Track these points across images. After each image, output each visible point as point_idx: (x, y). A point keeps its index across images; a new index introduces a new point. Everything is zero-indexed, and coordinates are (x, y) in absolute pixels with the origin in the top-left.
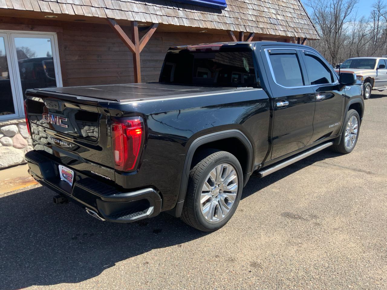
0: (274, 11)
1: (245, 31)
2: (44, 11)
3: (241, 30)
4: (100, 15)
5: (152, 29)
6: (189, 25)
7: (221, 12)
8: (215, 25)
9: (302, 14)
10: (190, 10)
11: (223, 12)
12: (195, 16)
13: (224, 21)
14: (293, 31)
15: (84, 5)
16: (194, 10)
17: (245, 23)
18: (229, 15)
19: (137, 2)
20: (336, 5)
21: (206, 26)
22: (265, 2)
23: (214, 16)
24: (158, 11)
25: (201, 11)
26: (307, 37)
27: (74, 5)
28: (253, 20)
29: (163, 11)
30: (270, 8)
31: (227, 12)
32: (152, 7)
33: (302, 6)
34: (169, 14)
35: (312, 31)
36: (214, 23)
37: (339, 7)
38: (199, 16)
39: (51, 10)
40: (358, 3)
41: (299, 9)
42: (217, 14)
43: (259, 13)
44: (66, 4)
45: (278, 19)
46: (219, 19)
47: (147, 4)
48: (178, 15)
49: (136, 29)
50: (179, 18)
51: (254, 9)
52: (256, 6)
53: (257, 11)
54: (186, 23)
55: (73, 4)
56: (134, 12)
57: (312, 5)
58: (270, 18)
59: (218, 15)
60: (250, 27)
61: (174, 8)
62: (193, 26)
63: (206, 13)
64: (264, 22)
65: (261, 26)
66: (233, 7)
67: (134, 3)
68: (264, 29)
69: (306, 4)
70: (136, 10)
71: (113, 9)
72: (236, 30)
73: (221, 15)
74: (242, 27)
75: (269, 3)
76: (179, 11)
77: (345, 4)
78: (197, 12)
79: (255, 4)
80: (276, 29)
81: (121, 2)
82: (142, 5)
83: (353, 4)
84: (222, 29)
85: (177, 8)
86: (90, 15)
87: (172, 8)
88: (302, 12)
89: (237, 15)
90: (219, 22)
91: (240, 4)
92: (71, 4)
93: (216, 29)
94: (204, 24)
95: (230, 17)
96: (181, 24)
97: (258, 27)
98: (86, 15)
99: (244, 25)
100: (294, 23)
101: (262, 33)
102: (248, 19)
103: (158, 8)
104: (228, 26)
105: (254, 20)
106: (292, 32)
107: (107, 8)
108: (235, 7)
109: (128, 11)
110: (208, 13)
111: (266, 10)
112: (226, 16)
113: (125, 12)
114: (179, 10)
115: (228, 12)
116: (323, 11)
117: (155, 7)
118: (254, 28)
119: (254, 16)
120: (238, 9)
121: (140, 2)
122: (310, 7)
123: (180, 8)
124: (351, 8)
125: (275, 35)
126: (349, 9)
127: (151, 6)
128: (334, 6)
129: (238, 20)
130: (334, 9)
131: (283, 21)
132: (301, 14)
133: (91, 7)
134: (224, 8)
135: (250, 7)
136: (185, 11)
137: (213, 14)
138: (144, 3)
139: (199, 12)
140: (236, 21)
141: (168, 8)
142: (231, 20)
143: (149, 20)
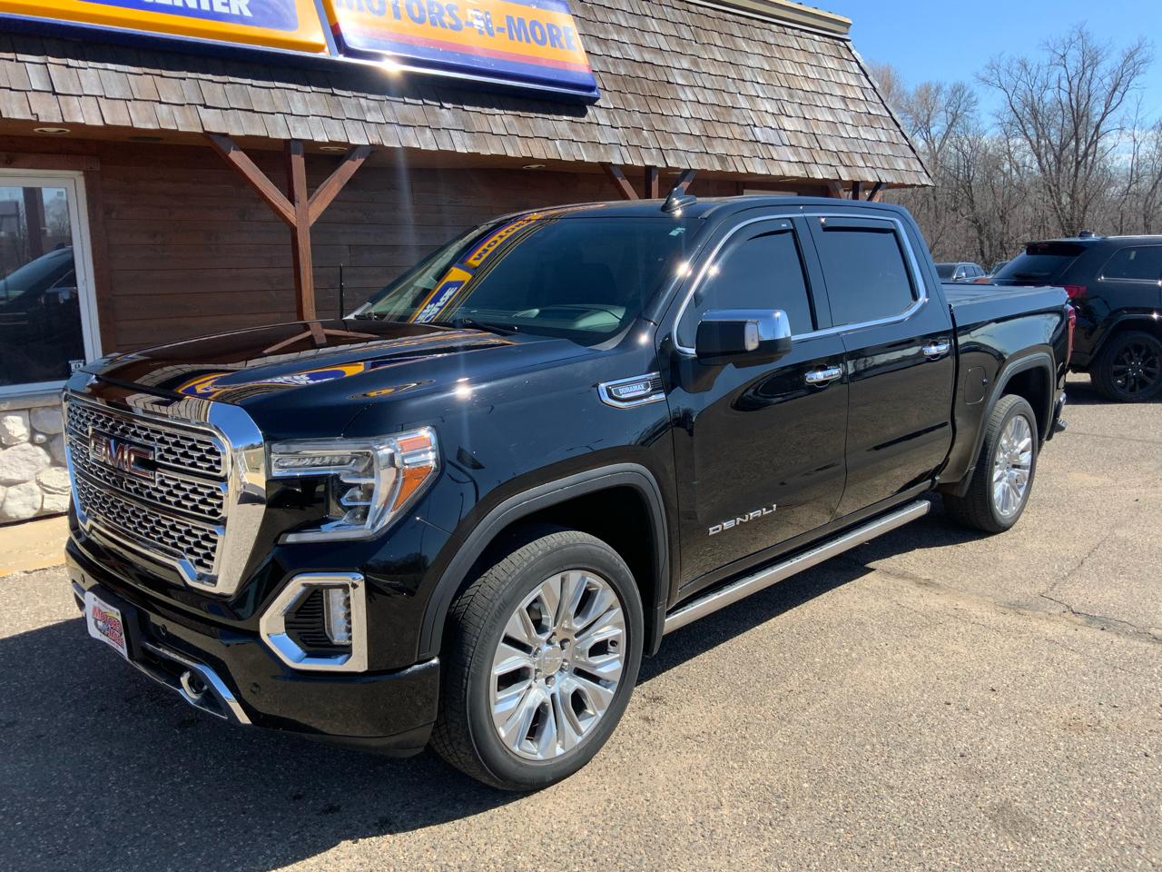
0: (770, 107)
1: (661, 165)
2: (11, 117)
3: (648, 163)
4: (182, 126)
5: (348, 162)
6: (471, 151)
7: (583, 113)
8: (560, 149)
9: (873, 112)
10: (478, 109)
11: (590, 111)
12: (495, 125)
13: (591, 136)
14: (835, 162)
15: (135, 99)
16: (491, 107)
17: (665, 141)
18: (610, 120)
19: (308, 89)
20: (1075, 82)
21: (526, 152)
22: (743, 80)
23: (562, 124)
24: (373, 113)
25: (515, 110)
26: (883, 181)
27: (106, 98)
28: (691, 134)
29: (388, 112)
30: (758, 97)
31: (604, 112)
32: (353, 101)
33: (874, 89)
34: (406, 118)
35: (904, 163)
36: (558, 142)
37: (1084, 86)
38: (506, 122)
39: (32, 114)
40: (1143, 73)
41: (862, 98)
42: (570, 118)
43: (716, 113)
44: (80, 96)
45: (785, 130)
46: (574, 131)
47: (336, 91)
48: (438, 122)
49: (298, 163)
50: (439, 129)
51: (699, 102)
52: (710, 92)
53: (709, 107)
54: (462, 145)
55: (101, 97)
56: (292, 114)
57: (1003, 82)
58: (755, 126)
59: (572, 121)
60: (682, 154)
61: (425, 104)
62: (483, 152)
63: (533, 115)
64: (730, 137)
65: (720, 150)
66: (629, 96)
67: (297, 90)
68: (729, 158)
69: (983, 80)
70: (298, 108)
71: (226, 109)
72: (630, 162)
73: (586, 119)
74: (652, 154)
75: (758, 83)
76: (444, 110)
77: (1104, 77)
78: (502, 112)
79: (705, 88)
80: (772, 159)
81: (254, 89)
82: (322, 96)
83: (1128, 78)
84: (583, 161)
85: (435, 103)
86: (150, 126)
87: (420, 102)
88: (872, 107)
89: (637, 119)
90: (573, 140)
91: (652, 87)
92: (96, 96)
93: (561, 160)
94: (521, 147)
95: (612, 127)
96: (443, 145)
97: (707, 153)
98: (136, 126)
99: (661, 149)
100: (839, 139)
101: (720, 169)
102: (677, 129)
103: (372, 104)
104: (602, 150)
105: (698, 134)
106: (831, 165)
107: (206, 106)
108: (634, 98)
109: (273, 114)
110: (540, 115)
111: (743, 102)
112: (598, 124)
113: (263, 115)
114: (442, 107)
115: (608, 114)
116: (1036, 98)
117: (362, 101)
118: (693, 156)
119: (698, 122)
120: (644, 102)
121: (314, 89)
122: (994, 89)
123: (446, 102)
124: (1121, 89)
125: (766, 175)
126: (1117, 93)
127: (350, 97)
128: (1070, 83)
129: (641, 133)
130: (1070, 94)
131: (799, 133)
132: (869, 113)
133: (157, 104)
134: (592, 101)
135: (689, 95)
136: (463, 109)
137: (555, 117)
138: (329, 91)
139: (510, 112)
140: (634, 135)
141: (405, 103)
142: (616, 136)
143: (339, 137)
